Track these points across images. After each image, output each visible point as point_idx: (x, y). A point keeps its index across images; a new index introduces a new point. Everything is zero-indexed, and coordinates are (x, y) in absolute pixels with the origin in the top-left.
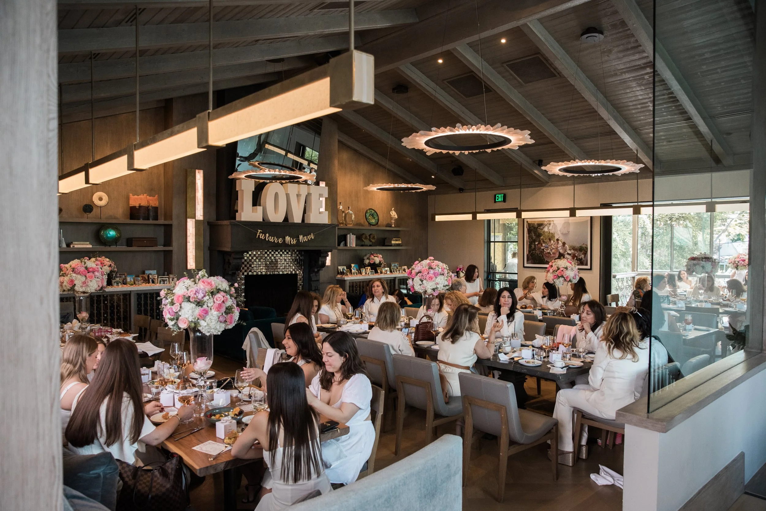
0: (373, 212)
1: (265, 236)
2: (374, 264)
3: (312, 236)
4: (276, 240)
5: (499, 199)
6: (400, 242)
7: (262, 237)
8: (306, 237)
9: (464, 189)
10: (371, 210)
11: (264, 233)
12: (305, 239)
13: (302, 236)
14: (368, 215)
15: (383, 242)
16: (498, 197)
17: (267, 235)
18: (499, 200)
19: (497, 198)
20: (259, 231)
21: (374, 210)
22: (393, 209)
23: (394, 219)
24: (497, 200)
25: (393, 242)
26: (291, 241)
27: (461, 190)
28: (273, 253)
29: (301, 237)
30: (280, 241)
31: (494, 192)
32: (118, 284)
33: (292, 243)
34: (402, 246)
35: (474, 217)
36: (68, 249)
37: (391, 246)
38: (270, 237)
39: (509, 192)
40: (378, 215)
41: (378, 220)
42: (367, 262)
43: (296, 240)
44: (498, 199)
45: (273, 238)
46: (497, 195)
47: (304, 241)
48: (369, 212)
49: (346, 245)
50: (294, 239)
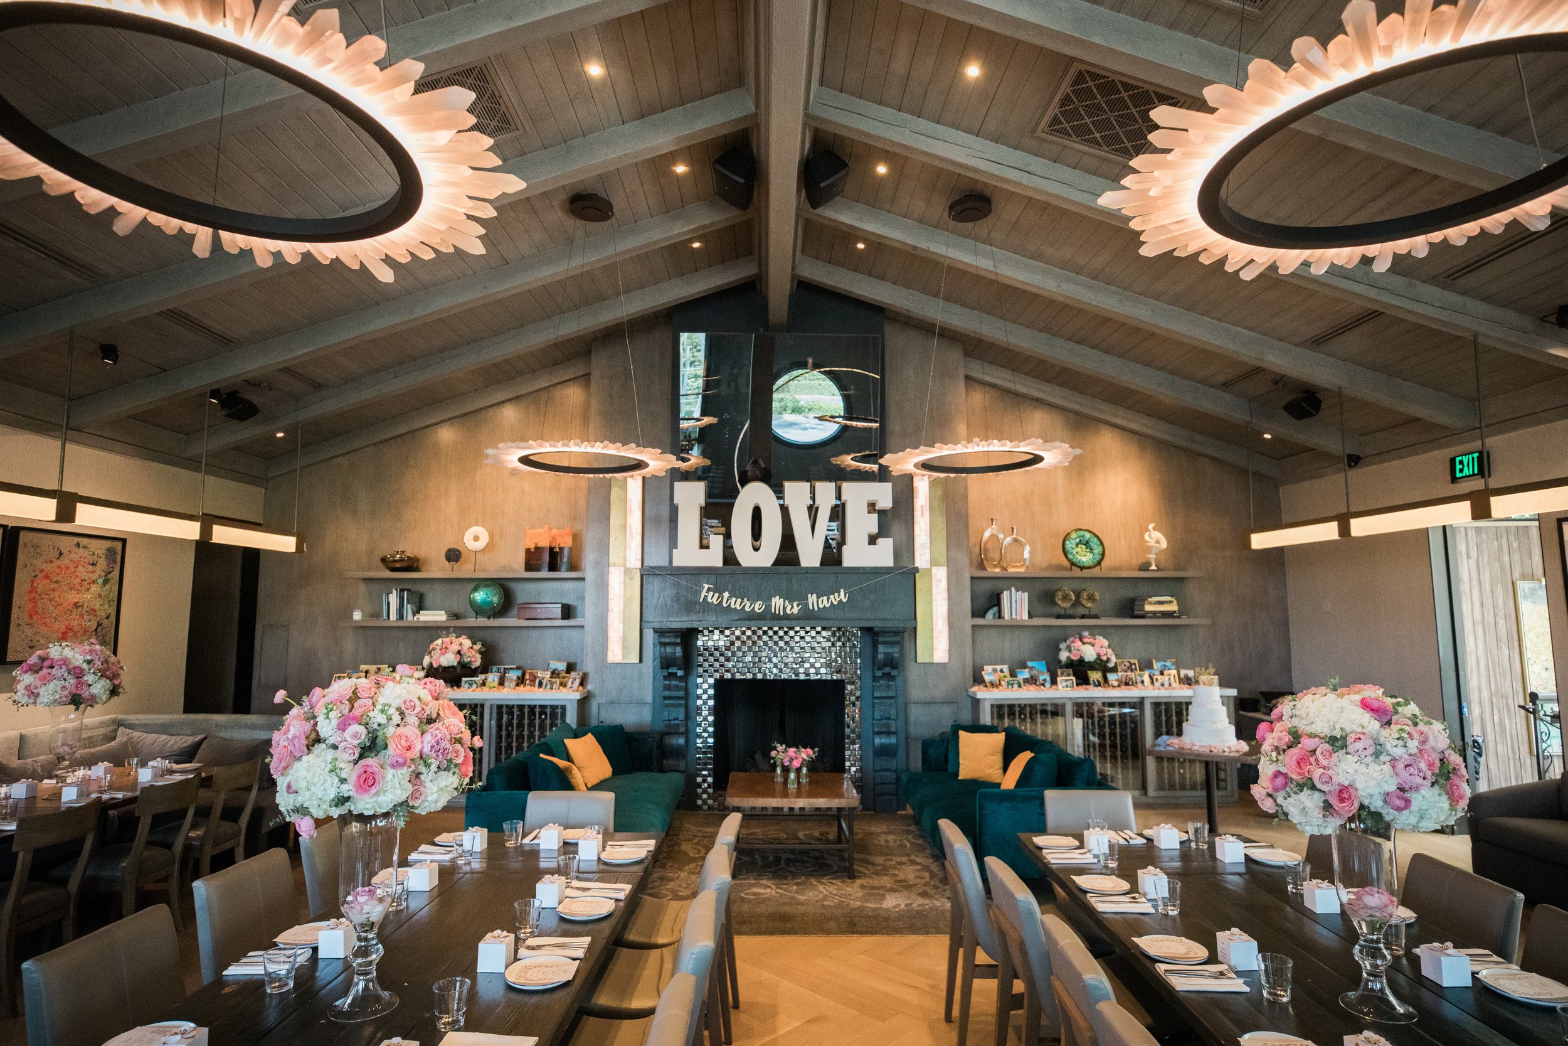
0: (1088, 535)
1: (721, 596)
2: (1081, 661)
3: (843, 596)
4: (748, 604)
5: (1466, 469)
6: (1174, 607)
7: (713, 598)
8: (825, 598)
9: (1361, 455)
10: (1082, 533)
11: (718, 589)
12: (824, 602)
13: (815, 596)
14: (1069, 545)
15: (1130, 608)
16: (1461, 462)
17: (726, 595)
18: (1466, 472)
19: (1458, 467)
20: (706, 586)
21: (1090, 532)
22: (1151, 526)
23: (1154, 551)
24: (1458, 475)
25: (1148, 608)
26: (785, 608)
27: (1354, 461)
28: (781, 633)
29: (812, 599)
30: (759, 607)
31: (1449, 452)
32: (471, 685)
33: (788, 611)
34: (1179, 617)
35: (1344, 531)
36: (400, 624)
37: (1142, 617)
38: (734, 599)
39: (1494, 442)
40: (1102, 543)
41: (1103, 554)
42: (1064, 656)
43: (798, 605)
44: (1461, 471)
45: (739, 600)
46: (1458, 459)
47: (821, 606)
48: (1074, 535)
49: (1000, 615)
50: (795, 604)
